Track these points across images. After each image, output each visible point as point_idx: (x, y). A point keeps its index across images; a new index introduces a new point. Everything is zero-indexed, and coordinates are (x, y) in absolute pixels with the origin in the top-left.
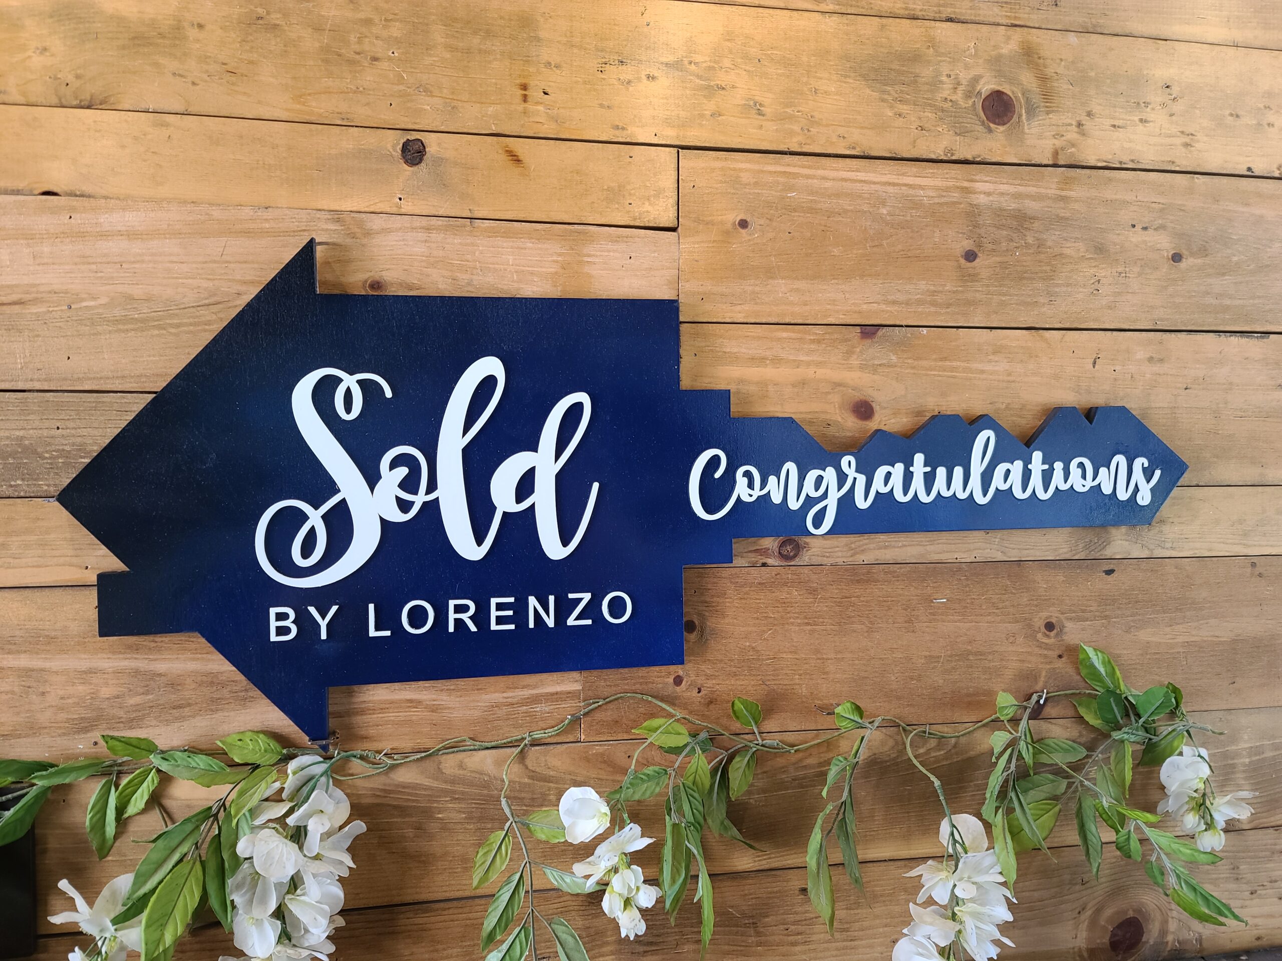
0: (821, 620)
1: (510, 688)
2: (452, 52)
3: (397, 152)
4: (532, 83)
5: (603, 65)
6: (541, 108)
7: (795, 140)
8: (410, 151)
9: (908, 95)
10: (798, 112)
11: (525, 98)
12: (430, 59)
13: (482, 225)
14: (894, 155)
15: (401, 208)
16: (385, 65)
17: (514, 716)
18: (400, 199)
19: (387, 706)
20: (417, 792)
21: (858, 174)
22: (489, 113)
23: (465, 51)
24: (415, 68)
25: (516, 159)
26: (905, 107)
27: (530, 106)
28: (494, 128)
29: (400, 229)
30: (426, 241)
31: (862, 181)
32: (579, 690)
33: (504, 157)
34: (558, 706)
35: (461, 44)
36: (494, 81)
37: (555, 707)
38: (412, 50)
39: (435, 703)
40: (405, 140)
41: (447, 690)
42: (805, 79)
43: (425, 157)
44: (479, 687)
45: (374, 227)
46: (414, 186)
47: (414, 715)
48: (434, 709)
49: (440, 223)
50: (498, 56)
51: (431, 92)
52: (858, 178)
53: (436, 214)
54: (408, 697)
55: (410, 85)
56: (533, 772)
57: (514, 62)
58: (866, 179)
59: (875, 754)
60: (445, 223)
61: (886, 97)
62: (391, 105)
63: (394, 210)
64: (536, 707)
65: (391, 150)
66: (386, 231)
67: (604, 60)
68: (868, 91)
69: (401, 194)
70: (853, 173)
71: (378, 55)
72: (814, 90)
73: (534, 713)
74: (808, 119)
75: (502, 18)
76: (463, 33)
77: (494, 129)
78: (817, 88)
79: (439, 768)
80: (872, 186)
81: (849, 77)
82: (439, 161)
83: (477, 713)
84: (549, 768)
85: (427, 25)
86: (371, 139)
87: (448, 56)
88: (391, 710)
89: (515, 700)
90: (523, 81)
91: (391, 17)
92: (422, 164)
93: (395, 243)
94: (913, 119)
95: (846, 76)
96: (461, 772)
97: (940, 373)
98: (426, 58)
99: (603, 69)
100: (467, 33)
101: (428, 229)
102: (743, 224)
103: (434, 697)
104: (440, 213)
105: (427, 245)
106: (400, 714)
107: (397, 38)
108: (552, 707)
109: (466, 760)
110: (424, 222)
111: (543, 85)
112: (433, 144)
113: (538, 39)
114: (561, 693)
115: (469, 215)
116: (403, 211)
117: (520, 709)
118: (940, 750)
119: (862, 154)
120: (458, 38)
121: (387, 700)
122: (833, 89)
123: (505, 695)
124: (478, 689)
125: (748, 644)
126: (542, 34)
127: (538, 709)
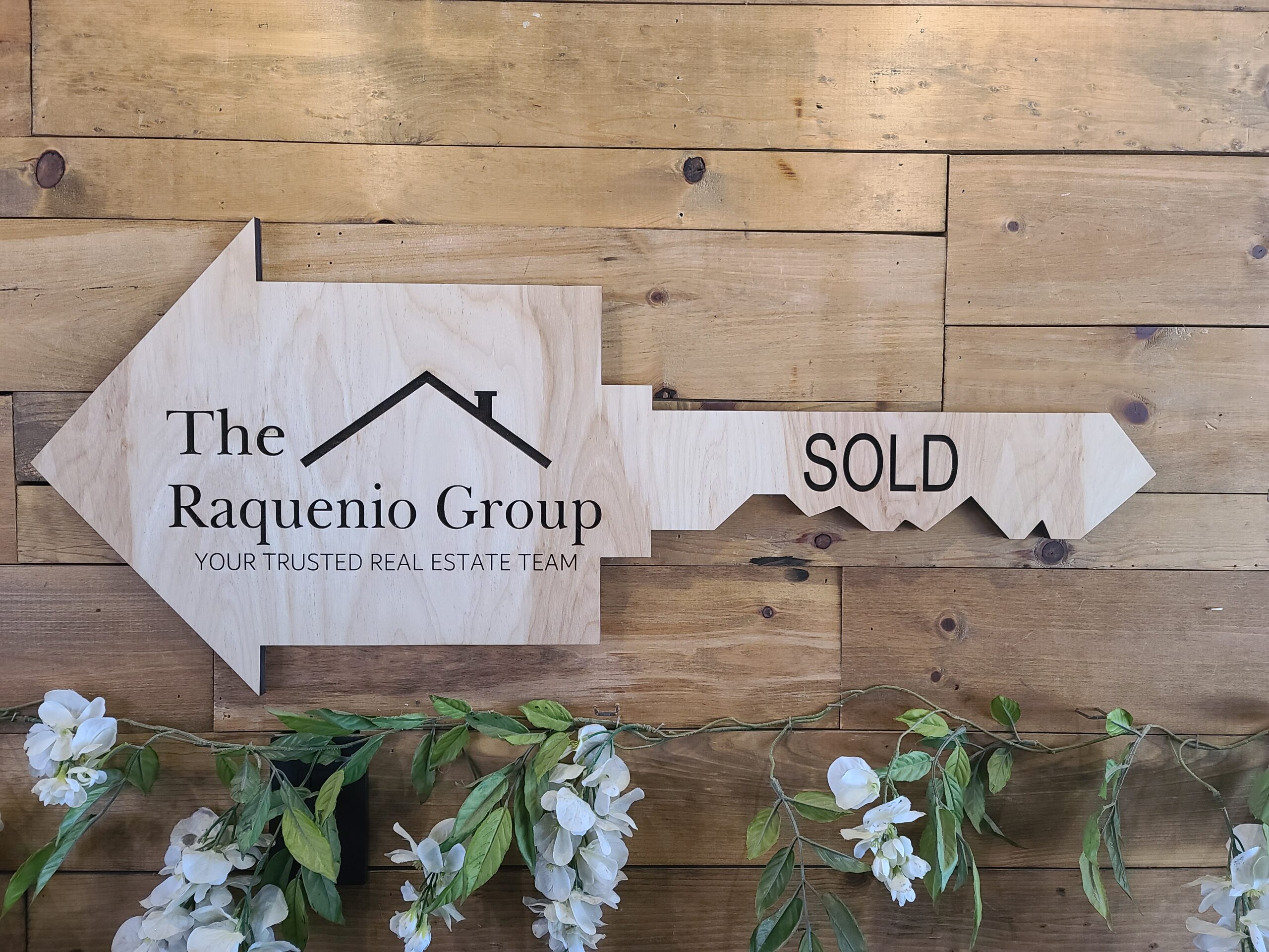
0: (1085, 624)
1: (774, 674)
2: (731, 73)
3: (680, 170)
4: (806, 97)
5: (876, 76)
6: (813, 121)
7: (1071, 138)
8: (691, 169)
9: (1194, 87)
10: (1076, 109)
11: (799, 113)
12: (711, 81)
13: (756, 237)
14: (1178, 149)
15: (682, 223)
16: (670, 89)
17: (777, 701)
18: (681, 215)
19: (662, 684)
20: (689, 766)
21: (1138, 170)
22: (765, 129)
23: (744, 71)
24: (698, 91)
25: (789, 172)
26: (1190, 99)
27: (804, 121)
28: (769, 143)
29: (681, 243)
30: (704, 254)
31: (1142, 177)
32: (838, 680)
33: (778, 170)
34: (818, 694)
35: (740, 65)
36: (770, 98)
37: (816, 695)
38: (695, 74)
39: (704, 684)
40: (687, 159)
41: (716, 672)
42: (1083, 76)
43: (705, 174)
44: (745, 672)
45: (658, 242)
46: (693, 202)
47: (686, 694)
48: (704, 689)
49: (717, 236)
50: (775, 74)
51: (712, 112)
52: (1138, 174)
53: (714, 227)
54: (681, 677)
55: (692, 107)
56: (795, 754)
57: (789, 78)
58: (1147, 175)
59: (1140, 761)
60: (722, 236)
61: (1169, 90)
62: (675, 126)
63: (676, 225)
64: (798, 694)
65: (674, 169)
66: (668, 245)
67: (877, 71)
68: (1150, 85)
69: (682, 210)
70: (1133, 170)
71: (665, 81)
72: (1092, 86)
73: (796, 700)
74: (1086, 117)
75: (779, 37)
76: (743, 54)
77: (769, 145)
78: (1096, 84)
79: (708, 745)
80: (1153, 182)
81: (1131, 71)
82: (717, 177)
83: (742, 696)
84: (810, 752)
85: (710, 49)
86: (656, 159)
87: (728, 76)
88: (665, 689)
89: (777, 686)
90: (797, 96)
91: (677, 45)
92: (702, 181)
93: (675, 256)
94: (1198, 111)
95: (1127, 71)
96: (729, 750)
97: (1222, 374)
98: (708, 80)
99: (875, 80)
100: (747, 54)
101: (706, 242)
102: (1013, 226)
103: (704, 678)
104: (717, 227)
105: (704, 257)
106: (674, 692)
107: (682, 64)
108: (813, 695)
109: (733, 739)
110: (703, 235)
111: (817, 99)
112: (713, 161)
113: (813, 55)
114: (822, 682)
115: (744, 228)
116: (684, 226)
117: (783, 694)
118: (1210, 761)
119: (1143, 149)
120: (737, 59)
121: (662, 679)
122: (1113, 85)
123: (769, 680)
124: (743, 674)
125: (1007, 644)
126: (818, 50)
127: (799, 696)
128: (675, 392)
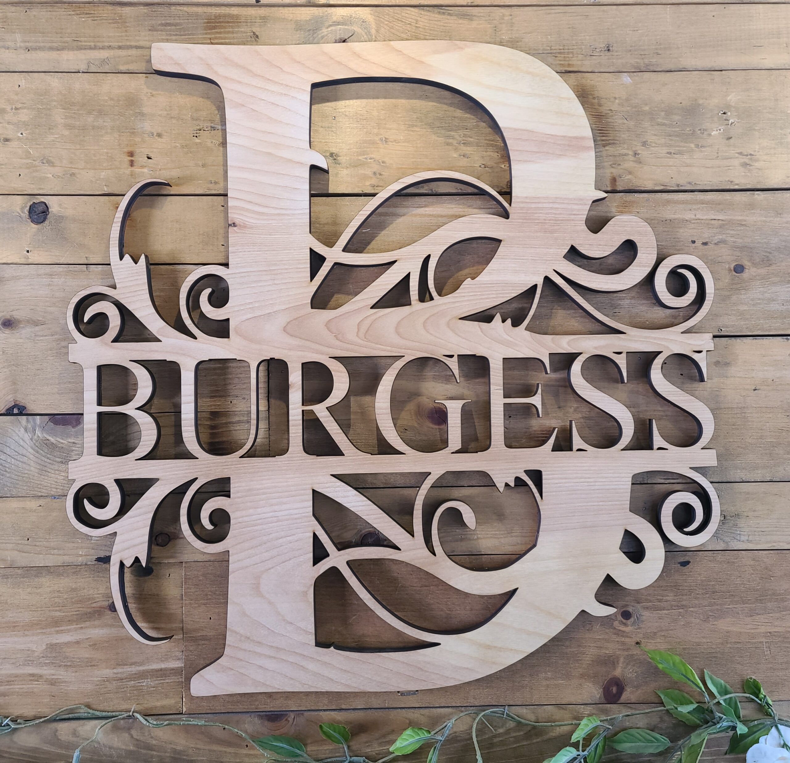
1: (120, 665)
2: (71, 129)
3: (25, 213)
4: (137, 150)
5: (198, 132)
6: (145, 170)
7: (368, 183)
8: (35, 212)
9: (471, 137)
10: (371, 159)
11: (132, 163)
12: (52, 136)
13: (96, 269)
14: (460, 191)
15: (28, 258)
16: (14, 144)
17: (123, 690)
18: (28, 251)
19: (13, 679)
20: (37, 755)
21: (427, 209)
22: (102, 177)
23: (81, 128)
24: (39, 145)
26: (469, 149)
27: (136, 170)
28: (106, 189)
29: (28, 276)
30: (49, 285)
31: (430, 215)
32: (181, 667)
34: (162, 681)
35: (78, 123)
36: (105, 150)
37: (160, 682)
38: (37, 130)
39: (53, 677)
40: (32, 203)
41: (65, 666)
42: (376, 131)
43: (48, 216)
44: (92, 664)
45: (6, 275)
46: (39, 240)
47: (36, 688)
48: (53, 683)
49: (61, 270)
50: (109, 131)
51: (53, 163)
52: (427, 212)
53: (58, 262)
54: (31, 672)
55: (35, 159)
56: (137, 740)
57: (122, 134)
58: (434, 213)
60: (66, 269)
61: (451, 141)
62: (20, 175)
63: (23, 261)
64: (143, 682)
65: (20, 212)
66: (16, 278)
67: (198, 128)
68: (434, 137)
69: (28, 247)
70: (422, 209)
71: (8, 137)
72: (384, 139)
73: (141, 688)
74: (380, 165)
75: (112, 99)
76: (79, 114)
78: (387, 137)
79: (55, 735)
80: (440, 219)
81: (416, 126)
82: (60, 218)
83: (90, 687)
84: (152, 738)
85: (49, 109)
86: (4, 204)
87: (66, 133)
88: (16, 683)
89: (124, 676)
90: (130, 149)
91: (20, 106)
92: (46, 222)
93: (23, 288)
94: (476, 158)
95: (413, 126)
96: (75, 739)
98: (49, 136)
99: (197, 135)
100: (83, 114)
101: (51, 275)
103: (53, 672)
104: (61, 262)
105: (50, 288)
106: (24, 686)
107: (24, 122)
108: (157, 682)
109: (80, 728)
110: (48, 269)
111: (147, 152)
112: (54, 204)
113: (142, 114)
114: (166, 669)
115: (86, 262)
116: (30, 261)
117: (128, 683)
119: (430, 192)
120: (75, 118)
121: (13, 674)
122: (402, 138)
123: (115, 671)
124: (91, 666)
125: (334, 628)
126: (145, 110)
127: (144, 684)
128: (24, 408)
